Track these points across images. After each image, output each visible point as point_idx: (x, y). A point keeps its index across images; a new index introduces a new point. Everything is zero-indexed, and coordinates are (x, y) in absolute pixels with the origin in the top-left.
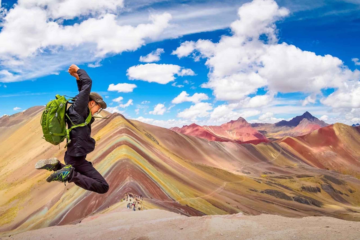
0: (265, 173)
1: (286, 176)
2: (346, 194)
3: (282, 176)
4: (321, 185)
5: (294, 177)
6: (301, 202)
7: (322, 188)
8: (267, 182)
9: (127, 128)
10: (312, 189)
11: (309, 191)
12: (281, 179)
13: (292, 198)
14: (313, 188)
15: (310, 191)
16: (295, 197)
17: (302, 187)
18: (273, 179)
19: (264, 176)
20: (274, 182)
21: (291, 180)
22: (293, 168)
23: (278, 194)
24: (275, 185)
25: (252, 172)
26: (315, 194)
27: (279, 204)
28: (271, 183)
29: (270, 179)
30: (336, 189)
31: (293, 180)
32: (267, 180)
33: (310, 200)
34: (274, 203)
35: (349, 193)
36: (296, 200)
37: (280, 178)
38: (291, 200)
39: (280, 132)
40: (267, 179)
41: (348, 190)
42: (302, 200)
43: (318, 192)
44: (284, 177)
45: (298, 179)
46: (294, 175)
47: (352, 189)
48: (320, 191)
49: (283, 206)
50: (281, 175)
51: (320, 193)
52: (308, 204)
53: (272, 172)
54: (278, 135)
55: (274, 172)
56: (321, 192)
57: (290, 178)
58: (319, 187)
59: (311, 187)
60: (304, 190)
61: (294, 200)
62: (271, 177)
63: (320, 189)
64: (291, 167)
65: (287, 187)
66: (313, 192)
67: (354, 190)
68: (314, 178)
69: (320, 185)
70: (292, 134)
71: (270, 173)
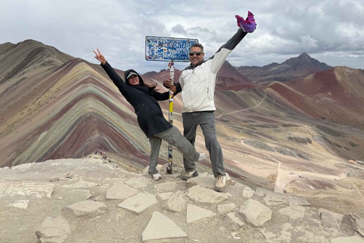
0: (245, 122)
1: (270, 125)
2: (345, 148)
3: (265, 125)
4: (312, 136)
5: (279, 126)
6: (285, 154)
7: (313, 139)
8: (248, 132)
9: (92, 77)
10: (301, 140)
11: (297, 142)
12: (263, 128)
13: (275, 149)
14: (302, 138)
15: (299, 142)
16: (278, 147)
17: (288, 137)
18: (255, 127)
19: (245, 124)
20: (255, 131)
21: (276, 129)
22: (278, 116)
23: (258, 144)
24: (257, 135)
25: (231, 120)
26: (305, 145)
27: (256, 155)
28: (252, 132)
29: (251, 128)
30: (332, 141)
31: (278, 129)
32: (248, 129)
33: (297, 151)
34: (252, 153)
35: (350, 146)
36: (279, 151)
37: (263, 126)
38: (273, 151)
39: (269, 76)
40: (248, 127)
41: (349, 143)
42: (287, 152)
43: (308, 144)
44: (267, 126)
45: (284, 128)
46: (279, 124)
47: (355, 142)
48: (310, 142)
49: (261, 157)
50: (263, 124)
51: (310, 144)
52: (293, 156)
53: (254, 120)
54: (267, 79)
55: (256, 121)
56: (313, 143)
57: (274, 127)
58: (310, 138)
59: (299, 137)
60: (291, 140)
61: (277, 151)
62: (252, 125)
63: (311, 140)
64: (277, 115)
65: (271, 137)
66: (302, 143)
67: (357, 143)
68: (304, 128)
69: (310, 136)
70: (283, 78)
71: (251, 121)
